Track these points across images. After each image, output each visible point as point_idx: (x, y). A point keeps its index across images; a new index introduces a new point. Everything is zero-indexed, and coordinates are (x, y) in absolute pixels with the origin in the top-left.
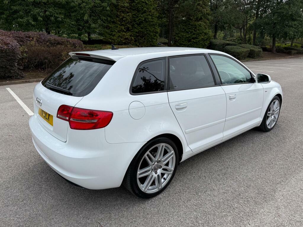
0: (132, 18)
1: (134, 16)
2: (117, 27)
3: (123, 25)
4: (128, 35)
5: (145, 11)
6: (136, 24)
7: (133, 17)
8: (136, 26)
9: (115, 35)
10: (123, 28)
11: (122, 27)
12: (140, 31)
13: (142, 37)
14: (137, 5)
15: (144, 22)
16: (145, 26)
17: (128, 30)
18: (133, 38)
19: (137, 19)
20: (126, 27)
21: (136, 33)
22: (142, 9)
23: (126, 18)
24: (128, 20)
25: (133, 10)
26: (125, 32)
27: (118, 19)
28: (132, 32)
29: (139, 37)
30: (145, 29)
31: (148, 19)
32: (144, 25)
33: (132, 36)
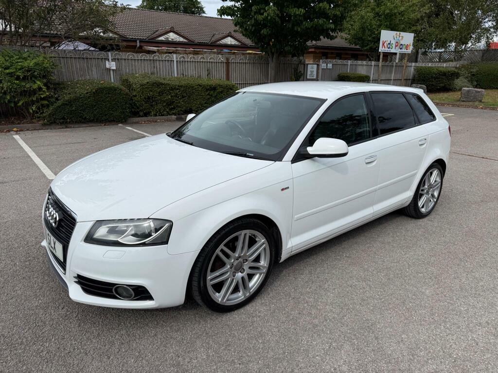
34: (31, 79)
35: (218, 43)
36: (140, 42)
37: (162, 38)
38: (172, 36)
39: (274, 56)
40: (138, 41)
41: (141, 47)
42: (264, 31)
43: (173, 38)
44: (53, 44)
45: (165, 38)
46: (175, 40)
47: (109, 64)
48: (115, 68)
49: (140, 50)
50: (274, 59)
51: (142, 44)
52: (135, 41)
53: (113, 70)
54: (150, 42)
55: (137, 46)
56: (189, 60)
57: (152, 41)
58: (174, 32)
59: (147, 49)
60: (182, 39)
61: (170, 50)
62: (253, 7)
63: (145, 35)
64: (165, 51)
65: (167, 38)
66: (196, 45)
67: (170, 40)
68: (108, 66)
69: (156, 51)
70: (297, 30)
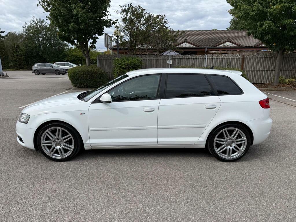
34: (129, 69)
35: (261, 46)
36: (207, 48)
37: (221, 46)
38: (228, 44)
39: (279, 53)
40: (206, 48)
41: (207, 51)
42: (267, 37)
43: (228, 45)
44: (161, 52)
45: (223, 46)
46: (229, 46)
47: (169, 62)
48: (171, 63)
49: (208, 53)
50: (279, 55)
51: (208, 50)
52: (204, 48)
53: (171, 64)
54: (214, 48)
55: (205, 51)
56: (216, 57)
57: (215, 48)
58: (229, 41)
59: (211, 52)
60: (234, 45)
61: (222, 52)
62: (258, 23)
63: (211, 45)
64: (219, 53)
65: (225, 45)
66: (244, 48)
67: (226, 46)
68: (168, 62)
69: (214, 53)
70: (291, 34)
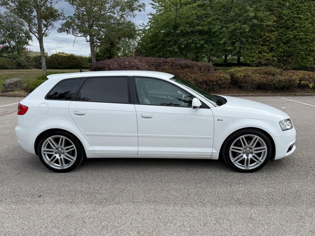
0: (278, 37)
1: (281, 34)
2: (259, 47)
3: (266, 45)
4: (269, 56)
5: (296, 27)
6: (282, 43)
7: (280, 36)
8: (282, 45)
9: (254, 56)
10: (266, 48)
11: (263, 48)
12: (286, 50)
13: (288, 57)
14: (286, 21)
15: (292, 40)
16: (294, 44)
17: (271, 50)
18: (275, 59)
19: (284, 37)
20: (269, 48)
21: (281, 52)
22: (293, 25)
23: (270, 37)
24: (272, 39)
25: (281, 28)
26: (268, 53)
27: (261, 39)
28: (276, 52)
29: (285, 58)
30: (294, 48)
31: (299, 36)
32: (292, 43)
33: (275, 57)
